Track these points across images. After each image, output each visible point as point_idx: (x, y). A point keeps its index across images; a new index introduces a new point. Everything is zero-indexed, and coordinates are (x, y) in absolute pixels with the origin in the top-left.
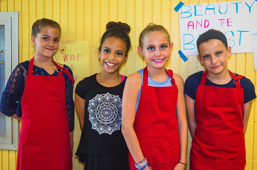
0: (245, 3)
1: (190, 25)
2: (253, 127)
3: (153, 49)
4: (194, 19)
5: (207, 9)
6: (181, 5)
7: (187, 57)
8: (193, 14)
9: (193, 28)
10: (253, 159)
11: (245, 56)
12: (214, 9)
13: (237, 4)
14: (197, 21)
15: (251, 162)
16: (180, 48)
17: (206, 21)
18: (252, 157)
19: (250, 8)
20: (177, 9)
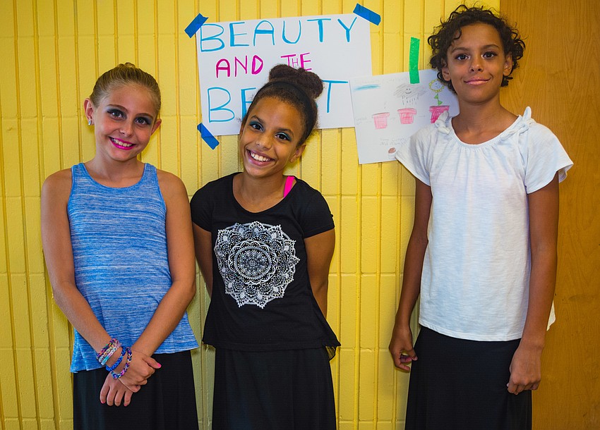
0: (339, 20)
1: (223, 67)
2: (358, 283)
3: (120, 116)
4: (229, 54)
5: (257, 32)
6: (199, 21)
7: (216, 138)
8: (227, 42)
9: (229, 75)
10: (360, 347)
11: (340, 134)
12: (272, 32)
13: (320, 22)
14: (236, 59)
15: (357, 354)
16: (201, 118)
17: (256, 59)
18: (357, 345)
19: (348, 31)
20: (191, 30)
